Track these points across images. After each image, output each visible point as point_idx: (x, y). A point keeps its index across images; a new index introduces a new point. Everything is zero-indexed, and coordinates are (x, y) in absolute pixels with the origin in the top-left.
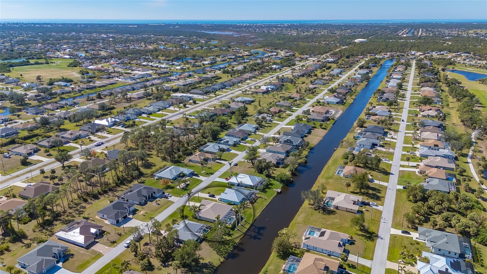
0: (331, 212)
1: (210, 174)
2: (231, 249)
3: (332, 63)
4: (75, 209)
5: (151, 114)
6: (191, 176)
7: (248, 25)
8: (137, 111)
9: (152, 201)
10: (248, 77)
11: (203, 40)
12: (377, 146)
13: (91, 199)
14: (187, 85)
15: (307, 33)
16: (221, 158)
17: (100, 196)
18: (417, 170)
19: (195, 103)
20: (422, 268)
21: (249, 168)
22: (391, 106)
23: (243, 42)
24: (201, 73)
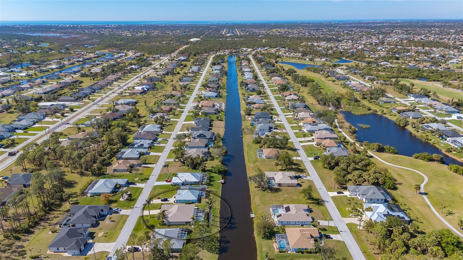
0: (277, 190)
1: (145, 179)
2: (218, 244)
3: (185, 61)
4: (10, 251)
5: (26, 128)
6: (128, 185)
7: (72, 26)
8: (8, 127)
9: (103, 220)
10: (114, 79)
11: (29, 42)
12: (272, 129)
13: (23, 235)
14: (48, 92)
15: (141, 34)
16: (146, 162)
17: (32, 230)
18: (314, 143)
19: (72, 110)
20: (371, 216)
21: (180, 166)
22: (260, 95)
23: (78, 43)
24: (54, 78)
